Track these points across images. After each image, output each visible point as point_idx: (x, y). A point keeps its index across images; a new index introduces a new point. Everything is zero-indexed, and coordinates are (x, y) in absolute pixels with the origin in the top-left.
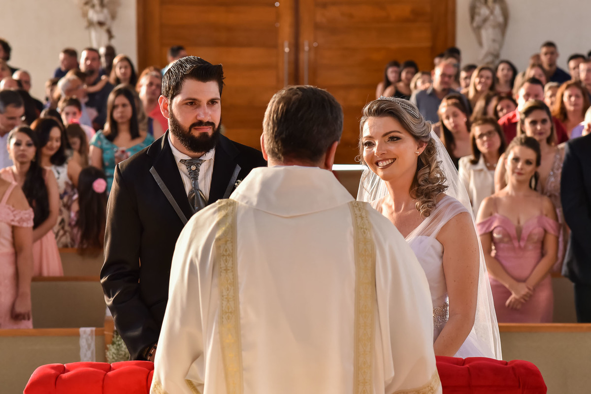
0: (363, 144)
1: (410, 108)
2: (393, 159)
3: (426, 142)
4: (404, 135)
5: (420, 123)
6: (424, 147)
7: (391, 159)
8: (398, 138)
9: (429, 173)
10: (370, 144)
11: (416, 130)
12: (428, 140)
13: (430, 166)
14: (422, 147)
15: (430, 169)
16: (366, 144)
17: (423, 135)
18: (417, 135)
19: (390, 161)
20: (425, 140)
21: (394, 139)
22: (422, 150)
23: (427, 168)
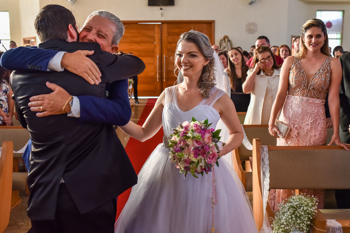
0: (177, 54)
1: (205, 40)
2: (190, 66)
3: (210, 60)
4: (199, 54)
5: (208, 49)
6: (208, 62)
7: (189, 66)
8: (195, 56)
9: (209, 76)
10: (180, 55)
11: (206, 52)
12: (211, 59)
13: (210, 72)
14: (207, 61)
15: (210, 74)
16: (178, 55)
17: (209, 56)
18: (206, 55)
19: (189, 67)
20: (209, 58)
21: (193, 56)
22: (207, 63)
23: (208, 73)
